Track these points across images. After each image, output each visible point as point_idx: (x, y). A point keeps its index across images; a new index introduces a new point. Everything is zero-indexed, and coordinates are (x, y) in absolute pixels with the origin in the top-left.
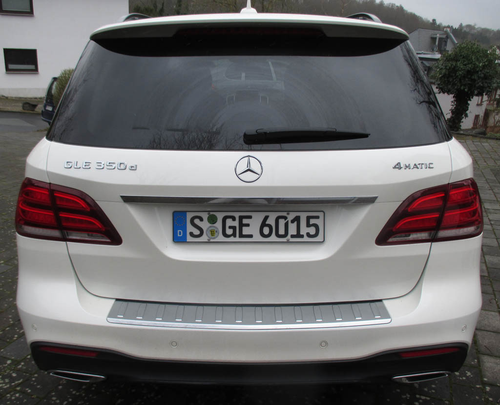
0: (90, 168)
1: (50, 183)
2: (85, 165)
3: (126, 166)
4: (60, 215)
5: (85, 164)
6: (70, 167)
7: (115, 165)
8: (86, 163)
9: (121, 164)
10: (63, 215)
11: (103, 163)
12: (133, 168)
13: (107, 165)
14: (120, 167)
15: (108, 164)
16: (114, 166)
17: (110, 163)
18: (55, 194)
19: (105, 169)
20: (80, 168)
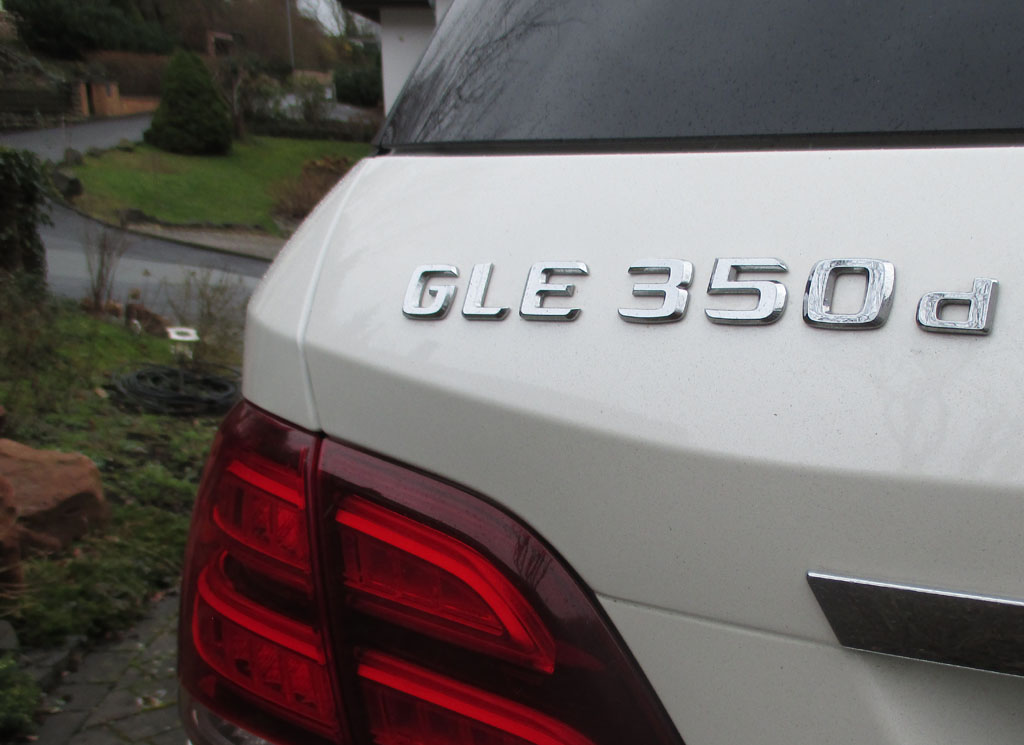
0: (573, 316)
1: (320, 435)
2: (544, 295)
3: (887, 305)
4: (366, 672)
5: (538, 282)
6: (433, 307)
7: (781, 289)
8: (549, 273)
9: (839, 272)
10: (384, 674)
11: (682, 271)
12: (955, 319)
13: (713, 293)
14: (829, 300)
15: (722, 282)
16: (773, 295)
17: (737, 271)
18: (346, 519)
19: (694, 323)
20: (502, 315)
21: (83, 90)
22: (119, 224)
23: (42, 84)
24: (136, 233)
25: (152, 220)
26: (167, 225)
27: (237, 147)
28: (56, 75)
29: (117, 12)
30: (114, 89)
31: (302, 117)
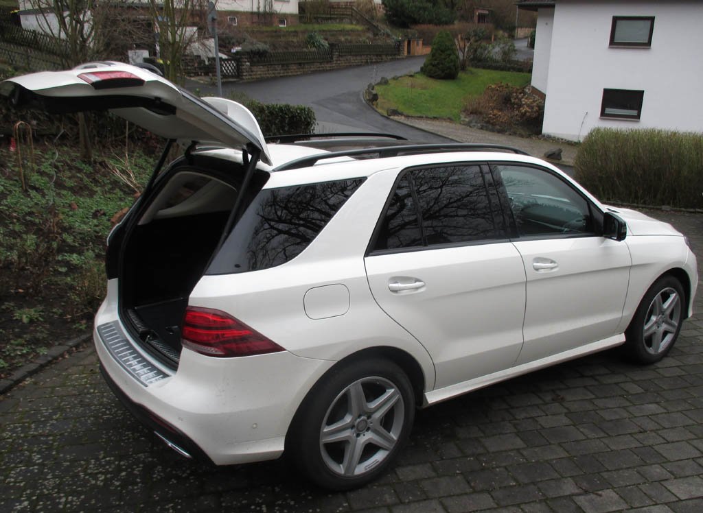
21: (406, 43)
22: (386, 115)
23: (389, 41)
24: (393, 120)
25: (401, 114)
26: (408, 117)
27: (461, 75)
28: (397, 36)
29: (429, 5)
30: (421, 42)
31: (500, 58)
